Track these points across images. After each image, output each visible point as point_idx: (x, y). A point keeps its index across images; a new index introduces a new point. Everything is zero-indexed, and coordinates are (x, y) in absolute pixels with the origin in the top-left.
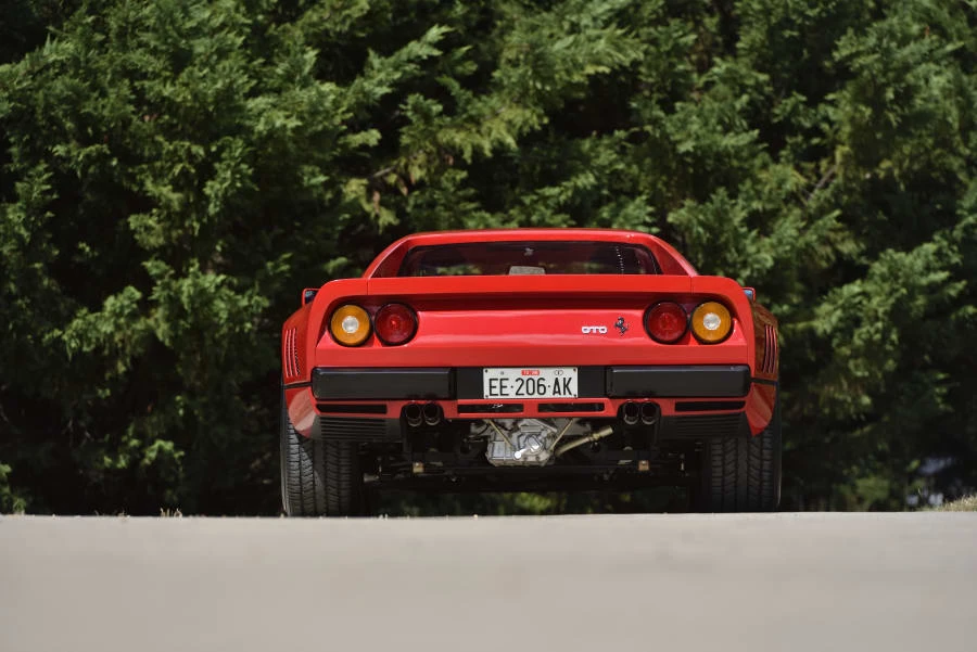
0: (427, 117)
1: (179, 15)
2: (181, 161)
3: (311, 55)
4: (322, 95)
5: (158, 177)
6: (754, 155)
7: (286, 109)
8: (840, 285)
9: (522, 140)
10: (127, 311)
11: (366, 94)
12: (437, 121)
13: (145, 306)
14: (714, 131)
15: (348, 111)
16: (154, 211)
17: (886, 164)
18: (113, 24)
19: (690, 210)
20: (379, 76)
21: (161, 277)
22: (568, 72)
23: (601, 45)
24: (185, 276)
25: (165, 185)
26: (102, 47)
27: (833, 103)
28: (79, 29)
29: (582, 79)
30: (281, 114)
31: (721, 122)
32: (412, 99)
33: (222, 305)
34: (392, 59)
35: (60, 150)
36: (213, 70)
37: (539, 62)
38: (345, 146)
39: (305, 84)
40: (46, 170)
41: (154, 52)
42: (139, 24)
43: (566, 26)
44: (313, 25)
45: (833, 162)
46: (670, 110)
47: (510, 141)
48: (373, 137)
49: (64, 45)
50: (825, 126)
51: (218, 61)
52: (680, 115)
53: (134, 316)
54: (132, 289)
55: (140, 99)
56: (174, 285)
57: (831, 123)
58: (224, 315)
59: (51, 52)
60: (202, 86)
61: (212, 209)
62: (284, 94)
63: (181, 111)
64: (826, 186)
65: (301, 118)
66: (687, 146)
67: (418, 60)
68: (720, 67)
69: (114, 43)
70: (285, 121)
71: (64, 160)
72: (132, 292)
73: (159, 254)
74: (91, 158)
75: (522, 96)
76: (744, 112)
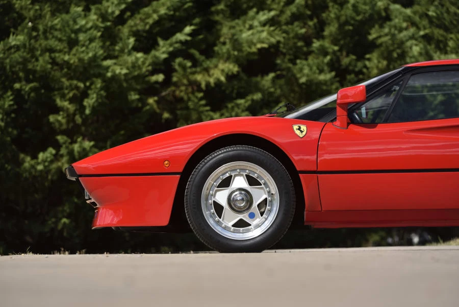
0: (184, 68)
1: (71, 23)
2: (72, 90)
3: (132, 40)
4: (137, 59)
5: (63, 97)
6: (332, 84)
7: (121, 65)
9: (228, 78)
10: (49, 159)
11: (155, 57)
12: (189, 70)
13: (57, 157)
14: (315, 73)
15: (149, 65)
16: (61, 113)
18: (41, 27)
20: (162, 51)
21: (65, 143)
22: (250, 47)
23: (264, 35)
24: (75, 142)
25: (65, 101)
26: (36, 38)
27: (369, 60)
28: (26, 31)
29: (255, 50)
30: (119, 67)
31: (318, 68)
32: (178, 60)
34: (169, 42)
35: (17, 86)
36: (87, 48)
37: (236, 44)
38: (149, 82)
39: (129, 54)
40: (11, 95)
41: (60, 40)
42: (53, 28)
43: (247, 26)
44: (132, 27)
46: (295, 64)
47: (223, 79)
48: (160, 77)
49: (19, 37)
50: (365, 70)
51: (90, 44)
52: (299, 66)
53: (52, 162)
54: (51, 149)
55: (54, 62)
56: (70, 147)
57: (367, 69)
59: (13, 40)
60: (82, 55)
61: (87, 112)
62: (120, 59)
63: (73, 67)
65: (128, 69)
66: (303, 80)
67: (181, 42)
68: (316, 44)
69: (42, 36)
70: (121, 71)
71: (19, 91)
72: (51, 151)
73: (63, 133)
74: (32, 89)
75: (228, 58)
76: (328, 64)
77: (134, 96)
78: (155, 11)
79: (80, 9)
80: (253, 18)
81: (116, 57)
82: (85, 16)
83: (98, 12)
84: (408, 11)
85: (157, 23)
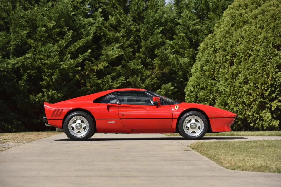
0: (89, 64)
1: (48, 49)
2: (48, 73)
3: (69, 55)
4: (71, 62)
5: (45, 75)
6: (142, 69)
8: (157, 90)
9: (104, 67)
11: (78, 61)
13: (43, 96)
14: (135, 66)
15: (76, 64)
16: (45, 81)
17: (165, 70)
18: (37, 51)
19: (131, 79)
20: (80, 59)
21: (46, 92)
22: (112, 56)
23: (117, 52)
24: (50, 91)
25: (46, 77)
26: (36, 54)
27: (155, 61)
28: (32, 52)
29: (114, 57)
30: (65, 65)
31: (137, 64)
32: (86, 62)
33: (56, 96)
34: (82, 56)
35: (29, 71)
36: (53, 58)
37: (107, 56)
38: (76, 70)
39: (69, 60)
40: (27, 75)
41: (44, 56)
42: (42, 51)
43: (112, 49)
44: (70, 50)
45: (155, 70)
46: (128, 62)
47: (102, 68)
48: (80, 68)
49: (29, 54)
51: (54, 57)
52: (130, 63)
53: (41, 98)
54: (40, 94)
55: (42, 63)
56: (48, 93)
57: (155, 64)
58: (56, 97)
59: (28, 55)
60: (52, 61)
61: (54, 80)
62: (65, 62)
63: (49, 65)
64: (155, 74)
65: (68, 66)
66: (132, 68)
67: (87, 55)
68: (137, 55)
69: (37, 54)
70: (65, 66)
71: (30, 73)
72: (41, 94)
73: (45, 88)
74: (34, 73)
75: (104, 61)
76: (141, 62)
77: (71, 75)
78: (78, 44)
79: (51, 44)
80: (114, 46)
81: (64, 61)
82: (53, 47)
83: (58, 45)
84: (171, 42)
85: (79, 48)
